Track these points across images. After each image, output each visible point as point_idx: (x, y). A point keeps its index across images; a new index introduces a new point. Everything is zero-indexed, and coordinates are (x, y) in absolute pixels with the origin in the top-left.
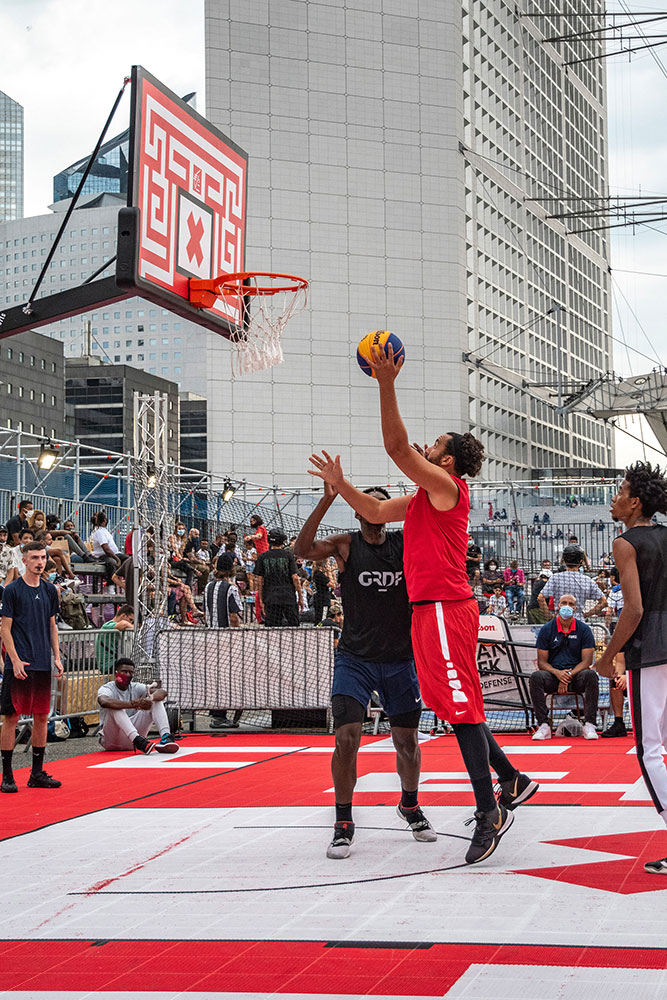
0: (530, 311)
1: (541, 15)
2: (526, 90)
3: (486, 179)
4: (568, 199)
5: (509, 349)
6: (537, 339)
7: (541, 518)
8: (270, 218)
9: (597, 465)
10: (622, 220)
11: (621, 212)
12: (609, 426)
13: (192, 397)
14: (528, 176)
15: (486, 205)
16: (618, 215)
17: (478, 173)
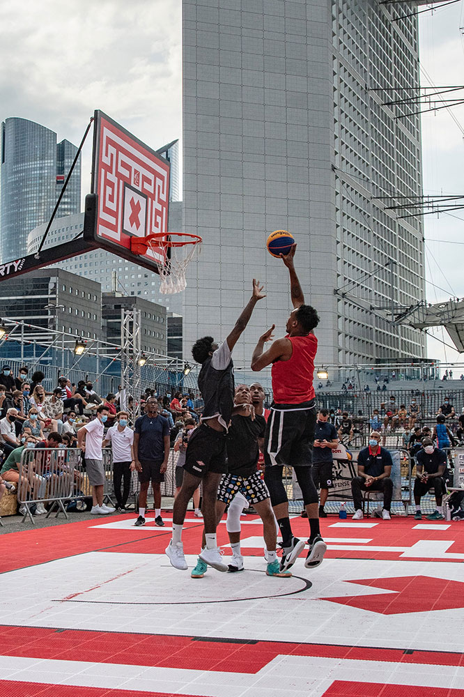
0: (375, 264)
1: (381, 89)
2: (372, 133)
3: (348, 186)
4: (398, 198)
5: (362, 287)
6: (379, 281)
7: (381, 388)
8: (220, 210)
9: (416, 357)
10: (431, 210)
11: (430, 205)
12: (423, 333)
13: (175, 315)
14: (373, 184)
15: (348, 202)
16: (428, 207)
17: (343, 183)
